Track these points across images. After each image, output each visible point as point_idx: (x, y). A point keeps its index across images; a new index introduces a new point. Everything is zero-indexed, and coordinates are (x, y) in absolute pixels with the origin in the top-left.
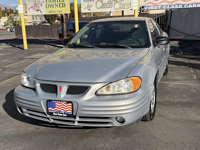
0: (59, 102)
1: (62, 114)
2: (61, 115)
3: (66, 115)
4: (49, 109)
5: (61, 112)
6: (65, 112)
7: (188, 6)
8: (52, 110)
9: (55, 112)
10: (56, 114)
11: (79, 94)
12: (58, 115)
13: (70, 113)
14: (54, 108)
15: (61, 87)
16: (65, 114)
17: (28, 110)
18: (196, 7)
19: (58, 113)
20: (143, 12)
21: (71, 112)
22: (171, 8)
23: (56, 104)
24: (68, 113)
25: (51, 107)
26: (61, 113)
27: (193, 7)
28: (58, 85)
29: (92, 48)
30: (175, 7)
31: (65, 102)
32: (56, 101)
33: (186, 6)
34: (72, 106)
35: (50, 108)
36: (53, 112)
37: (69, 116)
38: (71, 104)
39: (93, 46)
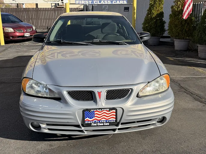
0: (100, 110)
1: (104, 123)
2: (102, 124)
3: (108, 124)
4: (85, 119)
5: (102, 121)
6: (106, 121)
7: (116, 2)
8: (89, 121)
9: (94, 122)
10: (96, 125)
11: (120, 98)
12: (98, 125)
13: (113, 120)
14: (93, 118)
15: (99, 93)
16: (106, 122)
17: (48, 125)
18: (123, 3)
19: (97, 123)
20: (58, 5)
21: (115, 119)
22: (101, 4)
23: (95, 113)
24: (110, 121)
25: (89, 118)
26: (102, 123)
27: (121, 3)
28: (96, 90)
29: (87, 45)
30: (104, 2)
31: (107, 110)
32: (96, 109)
33: (114, 2)
34: (116, 112)
35: (87, 118)
36: (92, 122)
37: (111, 124)
38: (115, 111)
39: (87, 43)
